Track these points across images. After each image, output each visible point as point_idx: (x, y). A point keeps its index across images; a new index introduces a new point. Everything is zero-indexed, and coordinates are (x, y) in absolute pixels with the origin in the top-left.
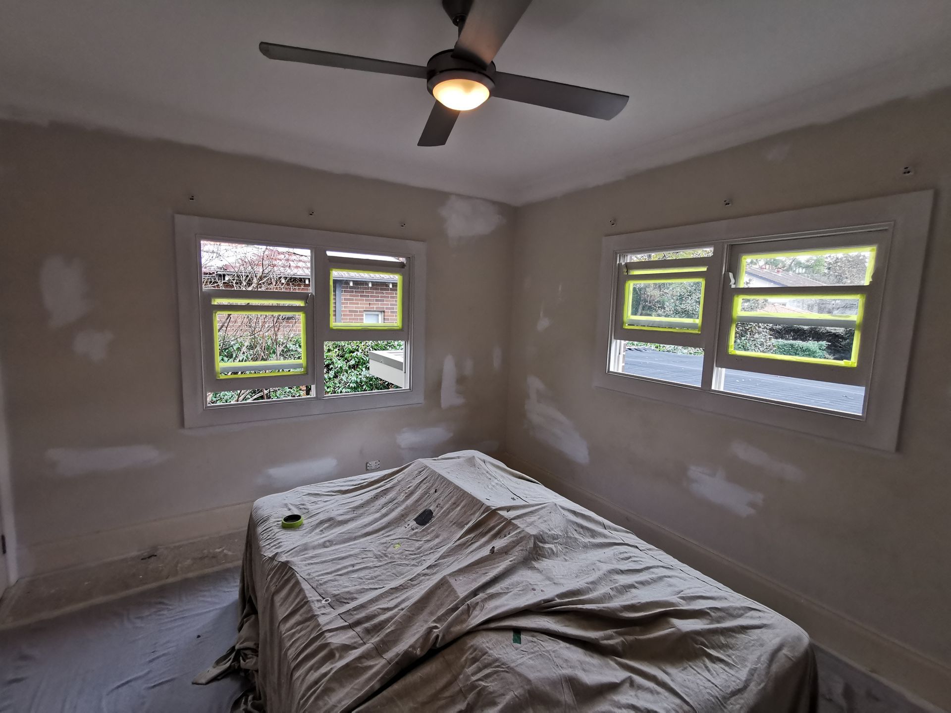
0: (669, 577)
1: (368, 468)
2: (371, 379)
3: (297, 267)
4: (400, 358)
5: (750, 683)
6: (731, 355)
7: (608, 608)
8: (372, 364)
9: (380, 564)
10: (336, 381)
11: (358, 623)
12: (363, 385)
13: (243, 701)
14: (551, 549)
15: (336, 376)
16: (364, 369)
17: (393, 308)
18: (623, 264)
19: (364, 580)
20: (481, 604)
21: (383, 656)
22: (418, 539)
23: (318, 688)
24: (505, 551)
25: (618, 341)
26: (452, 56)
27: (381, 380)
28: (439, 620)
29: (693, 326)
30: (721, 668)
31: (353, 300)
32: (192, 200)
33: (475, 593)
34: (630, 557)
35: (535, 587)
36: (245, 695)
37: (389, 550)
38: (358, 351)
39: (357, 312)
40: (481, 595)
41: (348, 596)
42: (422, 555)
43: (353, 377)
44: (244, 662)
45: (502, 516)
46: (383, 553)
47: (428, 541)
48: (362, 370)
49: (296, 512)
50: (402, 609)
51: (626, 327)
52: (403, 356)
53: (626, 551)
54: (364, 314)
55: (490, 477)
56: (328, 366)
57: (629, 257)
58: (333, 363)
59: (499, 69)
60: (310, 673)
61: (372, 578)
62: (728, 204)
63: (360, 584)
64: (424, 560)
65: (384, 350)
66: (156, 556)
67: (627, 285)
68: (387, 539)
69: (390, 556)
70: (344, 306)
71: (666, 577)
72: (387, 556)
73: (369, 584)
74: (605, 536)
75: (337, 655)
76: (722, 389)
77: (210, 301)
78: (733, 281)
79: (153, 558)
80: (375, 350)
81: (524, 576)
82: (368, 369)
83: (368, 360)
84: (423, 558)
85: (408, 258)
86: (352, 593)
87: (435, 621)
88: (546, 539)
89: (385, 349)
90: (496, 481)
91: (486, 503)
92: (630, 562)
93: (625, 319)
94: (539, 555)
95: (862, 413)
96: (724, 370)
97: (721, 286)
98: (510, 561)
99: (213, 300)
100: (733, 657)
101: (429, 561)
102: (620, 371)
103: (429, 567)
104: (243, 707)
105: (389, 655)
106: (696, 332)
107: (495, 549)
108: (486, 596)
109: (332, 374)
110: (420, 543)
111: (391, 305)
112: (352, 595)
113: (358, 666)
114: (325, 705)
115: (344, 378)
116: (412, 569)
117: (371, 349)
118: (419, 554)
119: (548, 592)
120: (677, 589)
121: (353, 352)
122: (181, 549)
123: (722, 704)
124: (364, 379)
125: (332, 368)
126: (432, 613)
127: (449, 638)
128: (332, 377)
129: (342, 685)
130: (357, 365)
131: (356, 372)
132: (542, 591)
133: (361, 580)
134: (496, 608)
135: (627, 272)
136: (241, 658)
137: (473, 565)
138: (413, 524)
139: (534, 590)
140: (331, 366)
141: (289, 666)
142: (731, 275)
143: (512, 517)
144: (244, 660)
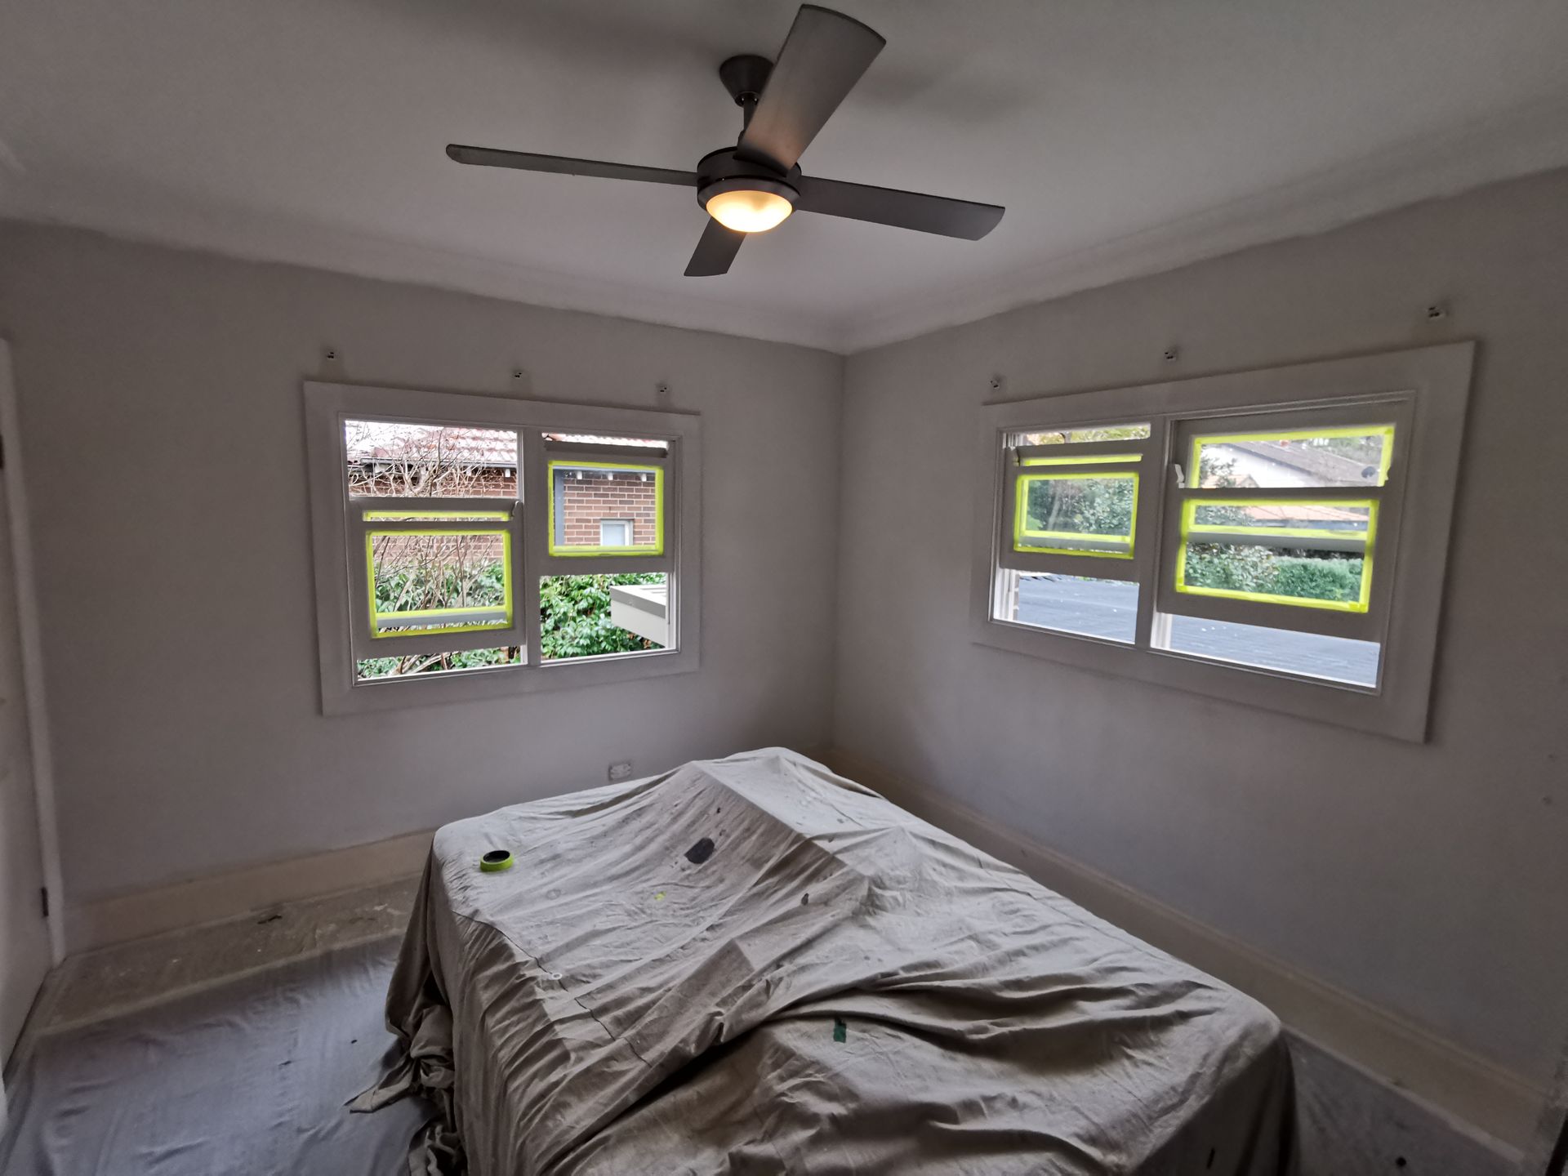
0: (1077, 939)
1: (612, 776)
2: (614, 632)
3: (491, 450)
4: (661, 599)
5: (1190, 1095)
6: (1179, 593)
7: (980, 984)
8: (614, 607)
9: (635, 924)
10: (558, 635)
11: (603, 1010)
12: (602, 641)
13: (428, 1134)
14: (895, 899)
15: (556, 628)
16: (602, 616)
17: (648, 515)
18: (1013, 448)
19: (612, 949)
20: (786, 980)
21: (642, 1057)
22: (692, 884)
23: (547, 1103)
24: (825, 901)
25: (1007, 571)
26: (735, 157)
27: (630, 633)
28: (723, 1003)
29: (1122, 547)
30: (1149, 1074)
31: (582, 501)
32: (331, 359)
33: (778, 963)
34: (1018, 910)
35: (869, 954)
36: (430, 1125)
37: (649, 902)
38: (591, 585)
39: (589, 521)
40: (787, 967)
41: (587, 972)
42: (698, 909)
43: (585, 628)
44: (427, 1078)
45: (821, 850)
46: (638, 908)
47: (708, 887)
48: (599, 618)
49: (501, 847)
50: (670, 990)
51: (1019, 548)
52: (665, 594)
53: (1012, 900)
54: (601, 524)
55: (803, 788)
56: (543, 611)
57: (1022, 436)
58: (551, 606)
59: (806, 172)
60: (534, 1082)
61: (622, 946)
62: (1172, 357)
63: (606, 954)
64: (702, 917)
65: (634, 583)
66: (280, 917)
67: (1019, 482)
68: (644, 885)
69: (648, 912)
70: (568, 511)
71: (1071, 939)
72: (644, 912)
73: (619, 954)
74: (980, 879)
75: (573, 1056)
76: (1167, 648)
77: (361, 516)
78: (1180, 477)
79: (276, 923)
80: (621, 584)
81: (852, 937)
82: (608, 614)
83: (608, 600)
84: (701, 914)
85: (671, 442)
86: (594, 968)
87: (718, 1005)
88: (887, 883)
89: (636, 583)
90: (813, 794)
91: (795, 829)
92: (1017, 917)
93: (1017, 536)
94: (878, 907)
95: (1377, 683)
96: (1170, 616)
97: (1163, 485)
98: (833, 916)
99: (364, 514)
100: (1168, 1058)
101: (709, 918)
102: (1010, 619)
103: (711, 928)
104: (427, 1142)
105: (651, 1055)
106: (1127, 557)
107: (809, 897)
108: (795, 968)
109: (550, 623)
110: (697, 890)
111: (645, 509)
112: (593, 971)
113: (604, 1072)
114: (557, 1126)
115: (570, 630)
116: (684, 932)
117: (613, 583)
118: (692, 908)
119: (888, 962)
120: (1089, 957)
121: (584, 588)
122: (319, 907)
123: (1147, 1127)
124: (603, 633)
125: (550, 615)
126: (713, 994)
127: (738, 1029)
128: (550, 628)
129: (580, 1098)
130: (591, 609)
131: (589, 620)
132: (880, 960)
133: (606, 949)
134: (810, 985)
135: (1019, 461)
136: (421, 1071)
137: (775, 923)
138: (685, 861)
139: (867, 958)
140: (549, 612)
141: (501, 1074)
142: (1178, 468)
143: (835, 850)
144: (427, 1075)
